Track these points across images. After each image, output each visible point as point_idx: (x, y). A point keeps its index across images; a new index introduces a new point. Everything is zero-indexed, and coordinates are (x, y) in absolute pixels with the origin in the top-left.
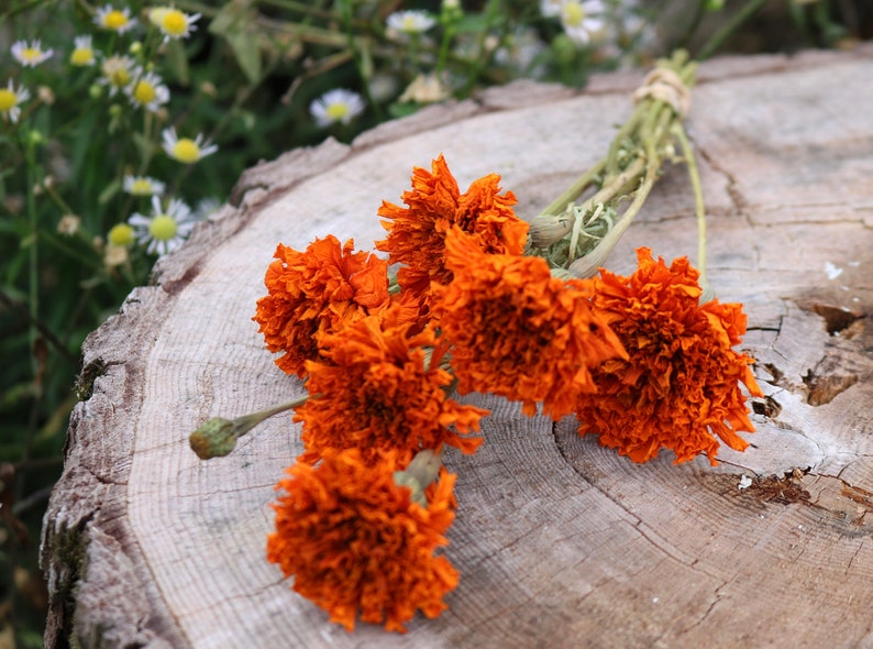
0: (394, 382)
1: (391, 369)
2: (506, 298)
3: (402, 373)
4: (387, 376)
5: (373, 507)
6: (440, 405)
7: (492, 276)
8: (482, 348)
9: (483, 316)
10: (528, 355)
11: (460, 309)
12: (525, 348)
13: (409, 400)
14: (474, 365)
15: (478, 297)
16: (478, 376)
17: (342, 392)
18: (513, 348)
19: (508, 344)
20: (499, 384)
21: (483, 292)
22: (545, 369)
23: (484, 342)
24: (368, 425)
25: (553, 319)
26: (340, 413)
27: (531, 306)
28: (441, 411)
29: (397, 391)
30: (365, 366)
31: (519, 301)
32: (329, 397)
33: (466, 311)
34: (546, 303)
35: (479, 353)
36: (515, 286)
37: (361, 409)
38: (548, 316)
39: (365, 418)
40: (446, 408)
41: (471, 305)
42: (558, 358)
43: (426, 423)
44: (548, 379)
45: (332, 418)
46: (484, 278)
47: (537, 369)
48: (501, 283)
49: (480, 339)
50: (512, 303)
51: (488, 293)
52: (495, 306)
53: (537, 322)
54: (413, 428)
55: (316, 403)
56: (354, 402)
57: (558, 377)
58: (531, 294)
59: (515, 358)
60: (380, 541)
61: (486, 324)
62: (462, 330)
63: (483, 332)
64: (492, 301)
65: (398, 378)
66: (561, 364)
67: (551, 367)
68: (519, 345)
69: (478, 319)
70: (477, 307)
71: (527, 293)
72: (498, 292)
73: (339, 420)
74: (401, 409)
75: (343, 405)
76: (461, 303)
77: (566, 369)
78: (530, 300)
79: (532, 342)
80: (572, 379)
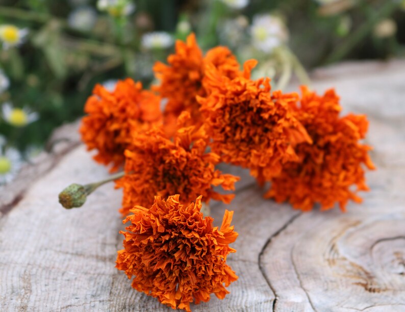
0: (185, 160)
1: (183, 152)
2: (247, 102)
3: (190, 155)
4: (182, 156)
5: (190, 231)
6: (212, 174)
7: (239, 88)
8: (229, 134)
9: (230, 114)
10: (257, 139)
11: (218, 110)
12: (255, 134)
13: (192, 172)
14: (224, 145)
15: (229, 102)
16: (226, 152)
17: (148, 169)
18: (248, 135)
19: (245, 132)
20: (238, 156)
21: (233, 99)
22: (268, 146)
23: (230, 131)
24: (164, 187)
25: (276, 114)
26: (147, 181)
27: (263, 106)
28: (213, 177)
29: (186, 166)
30: (166, 151)
31: (255, 103)
32: (139, 172)
33: (221, 112)
34: (272, 104)
35: (227, 137)
36: (253, 94)
37: (160, 179)
38: (273, 112)
39: (162, 184)
40: (216, 175)
41: (223, 108)
42: (277, 139)
43: (203, 185)
44: (270, 151)
45: (141, 185)
46: (234, 90)
47: (262, 146)
48: (245, 93)
49: (228, 129)
50: (250, 105)
51: (236, 99)
52: (238, 108)
53: (266, 116)
54: (193, 189)
55: (132, 176)
56: (155, 175)
57: (276, 150)
58: (263, 98)
59: (249, 141)
60: (193, 251)
61: (232, 120)
62: (217, 123)
63: (229, 125)
64: (237, 105)
65: (187, 158)
66: (279, 142)
67: (272, 144)
68: (252, 132)
69: (227, 116)
70: (228, 109)
71: (261, 98)
72: (242, 98)
73: (146, 186)
74: (186, 177)
75: (149, 177)
76: (219, 105)
77: (281, 146)
78: (262, 102)
79: (259, 130)
80: (284, 151)
